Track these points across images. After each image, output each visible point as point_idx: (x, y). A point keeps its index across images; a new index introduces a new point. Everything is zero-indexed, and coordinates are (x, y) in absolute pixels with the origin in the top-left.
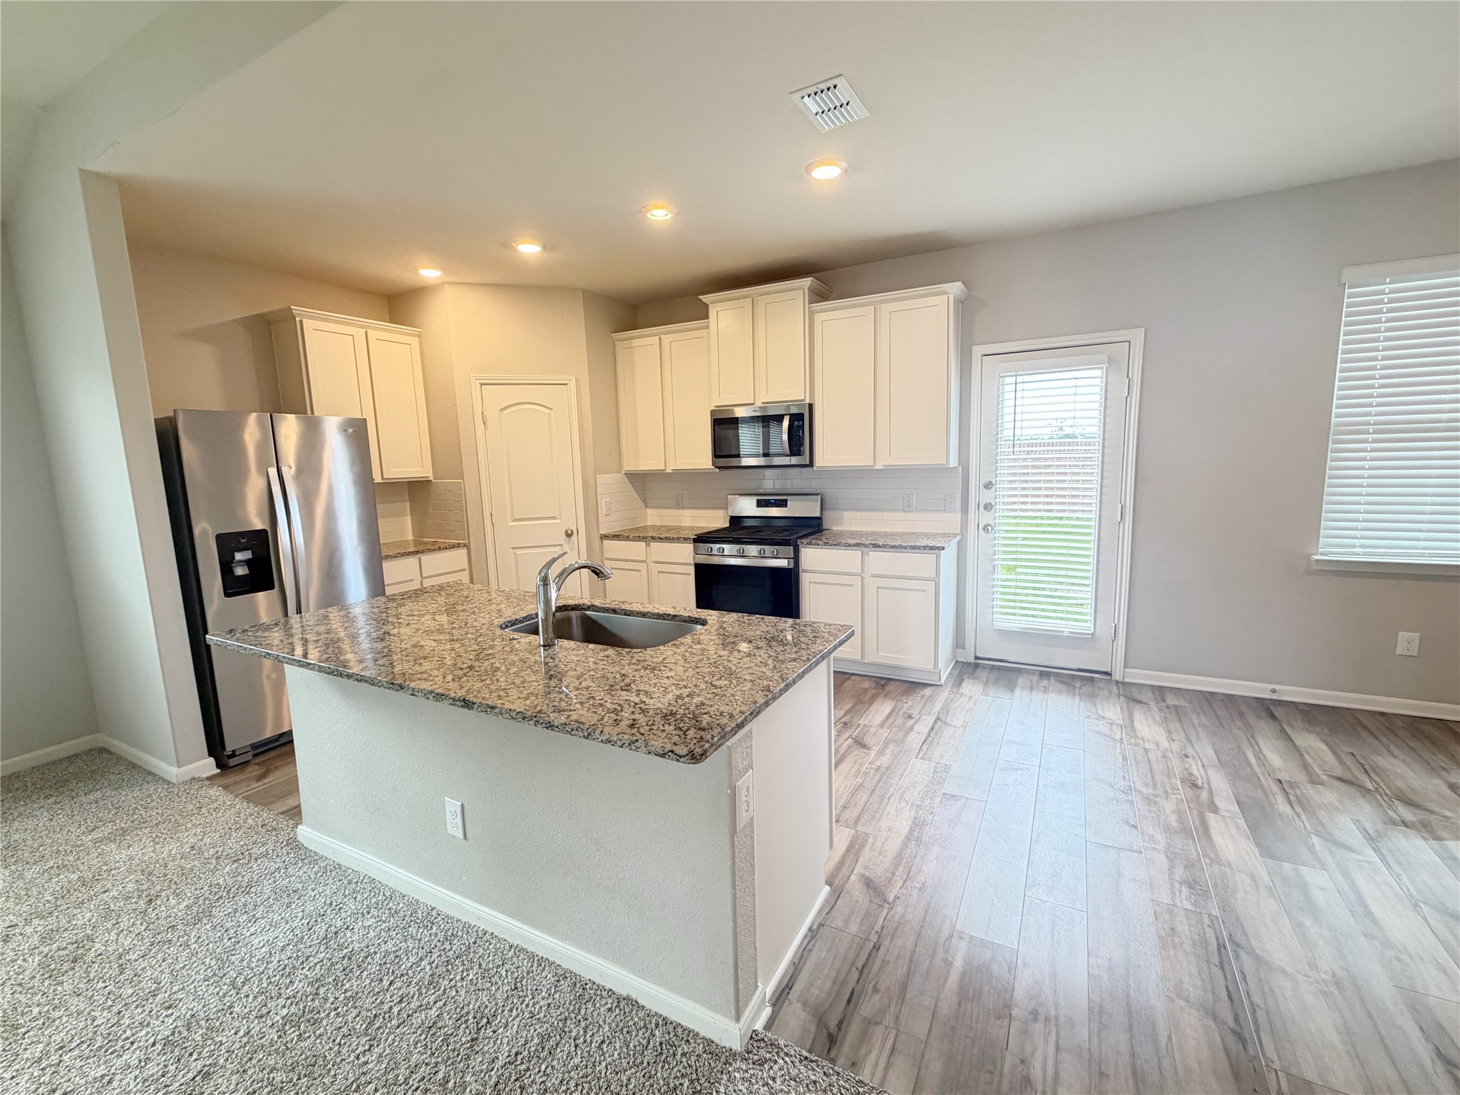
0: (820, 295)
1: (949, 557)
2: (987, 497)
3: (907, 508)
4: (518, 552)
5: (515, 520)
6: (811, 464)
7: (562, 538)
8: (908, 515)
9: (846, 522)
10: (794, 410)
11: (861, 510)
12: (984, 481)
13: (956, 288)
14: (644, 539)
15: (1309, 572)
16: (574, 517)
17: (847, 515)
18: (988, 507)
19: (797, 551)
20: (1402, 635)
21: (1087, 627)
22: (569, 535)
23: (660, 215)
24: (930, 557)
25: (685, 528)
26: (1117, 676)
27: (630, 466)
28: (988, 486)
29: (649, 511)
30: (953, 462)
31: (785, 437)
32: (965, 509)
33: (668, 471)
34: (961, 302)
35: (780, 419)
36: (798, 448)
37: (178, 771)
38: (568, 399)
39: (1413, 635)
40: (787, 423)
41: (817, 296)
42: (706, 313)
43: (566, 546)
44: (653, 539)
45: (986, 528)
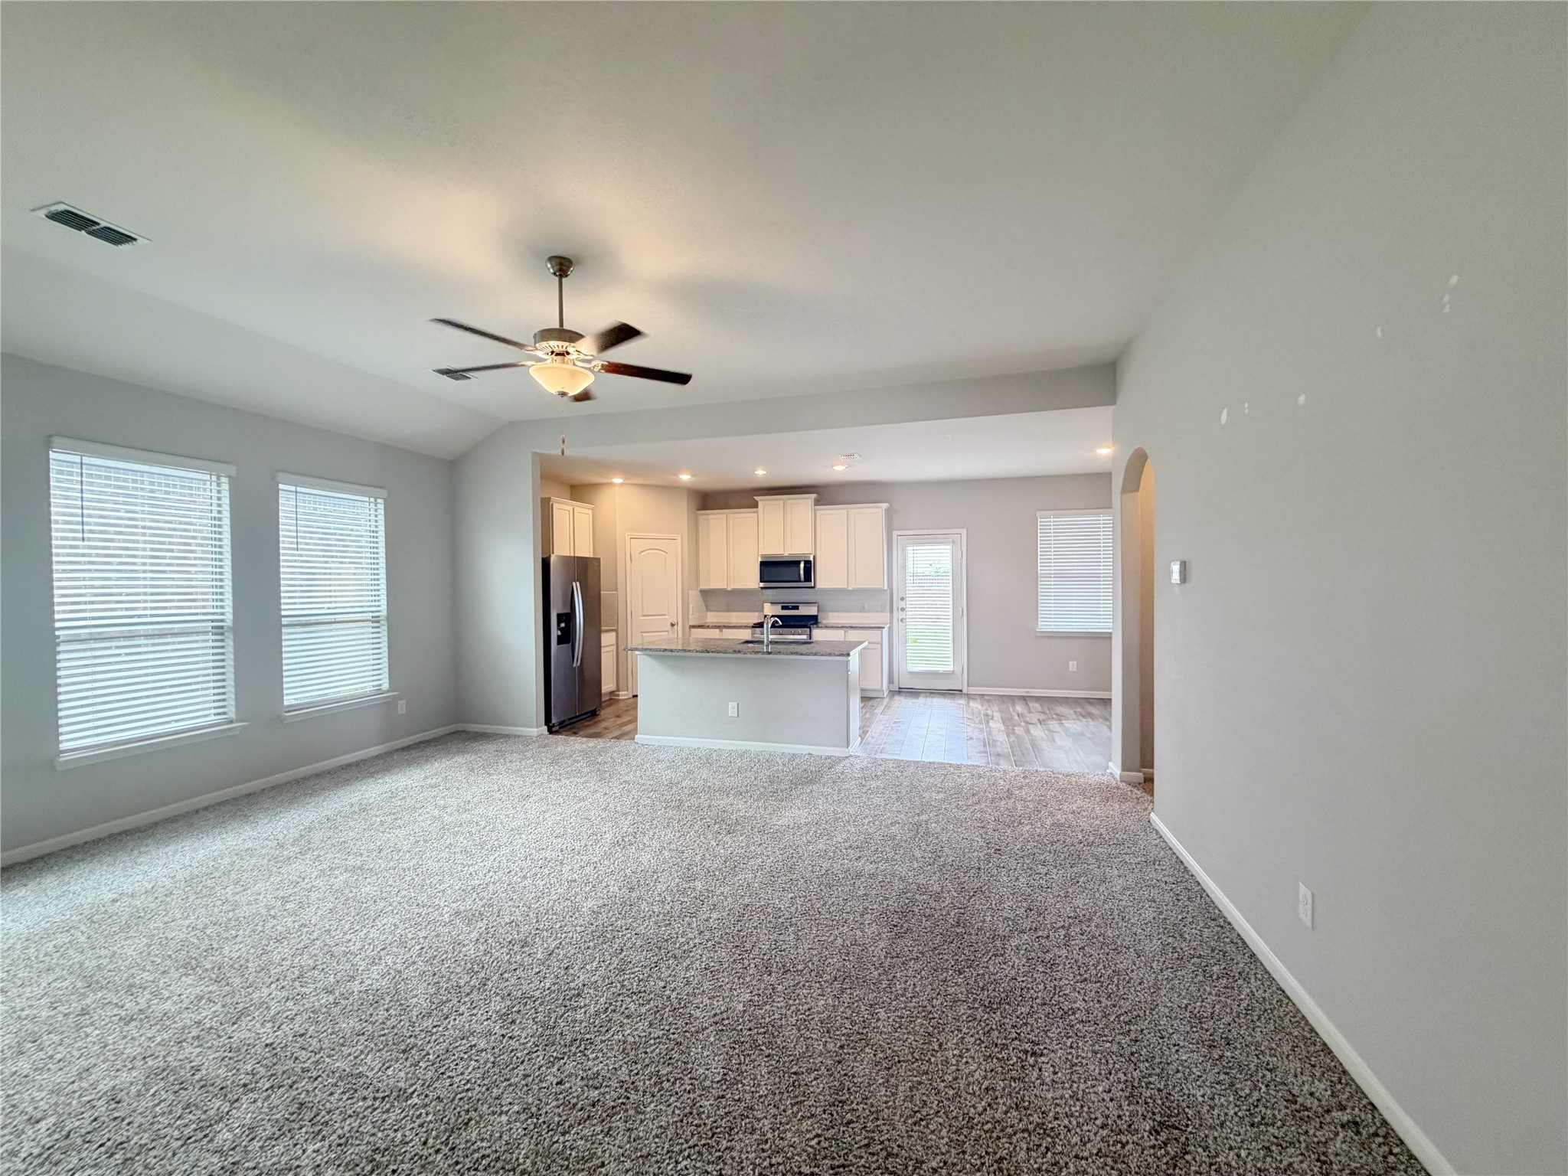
0: (818, 502)
1: (885, 632)
2: (902, 604)
3: (863, 610)
4: (644, 634)
5: (644, 616)
6: (814, 587)
7: (669, 627)
8: (864, 614)
9: (831, 618)
10: (807, 559)
11: (839, 611)
12: (900, 596)
13: (885, 505)
14: (719, 627)
15: (1037, 637)
16: (676, 615)
17: (830, 614)
18: (903, 610)
19: (810, 631)
20: (1071, 663)
21: (950, 668)
22: (673, 625)
23: (760, 472)
24: (878, 632)
26: (965, 691)
27: (703, 587)
28: (902, 599)
29: (709, 613)
30: (886, 588)
31: (802, 572)
32: (891, 611)
33: (729, 589)
34: (887, 510)
35: (799, 563)
36: (808, 578)
37: (536, 730)
38: (676, 547)
39: (1075, 663)
40: (802, 565)
41: (817, 502)
42: (756, 505)
43: (670, 632)
44: (725, 627)
45: (902, 620)
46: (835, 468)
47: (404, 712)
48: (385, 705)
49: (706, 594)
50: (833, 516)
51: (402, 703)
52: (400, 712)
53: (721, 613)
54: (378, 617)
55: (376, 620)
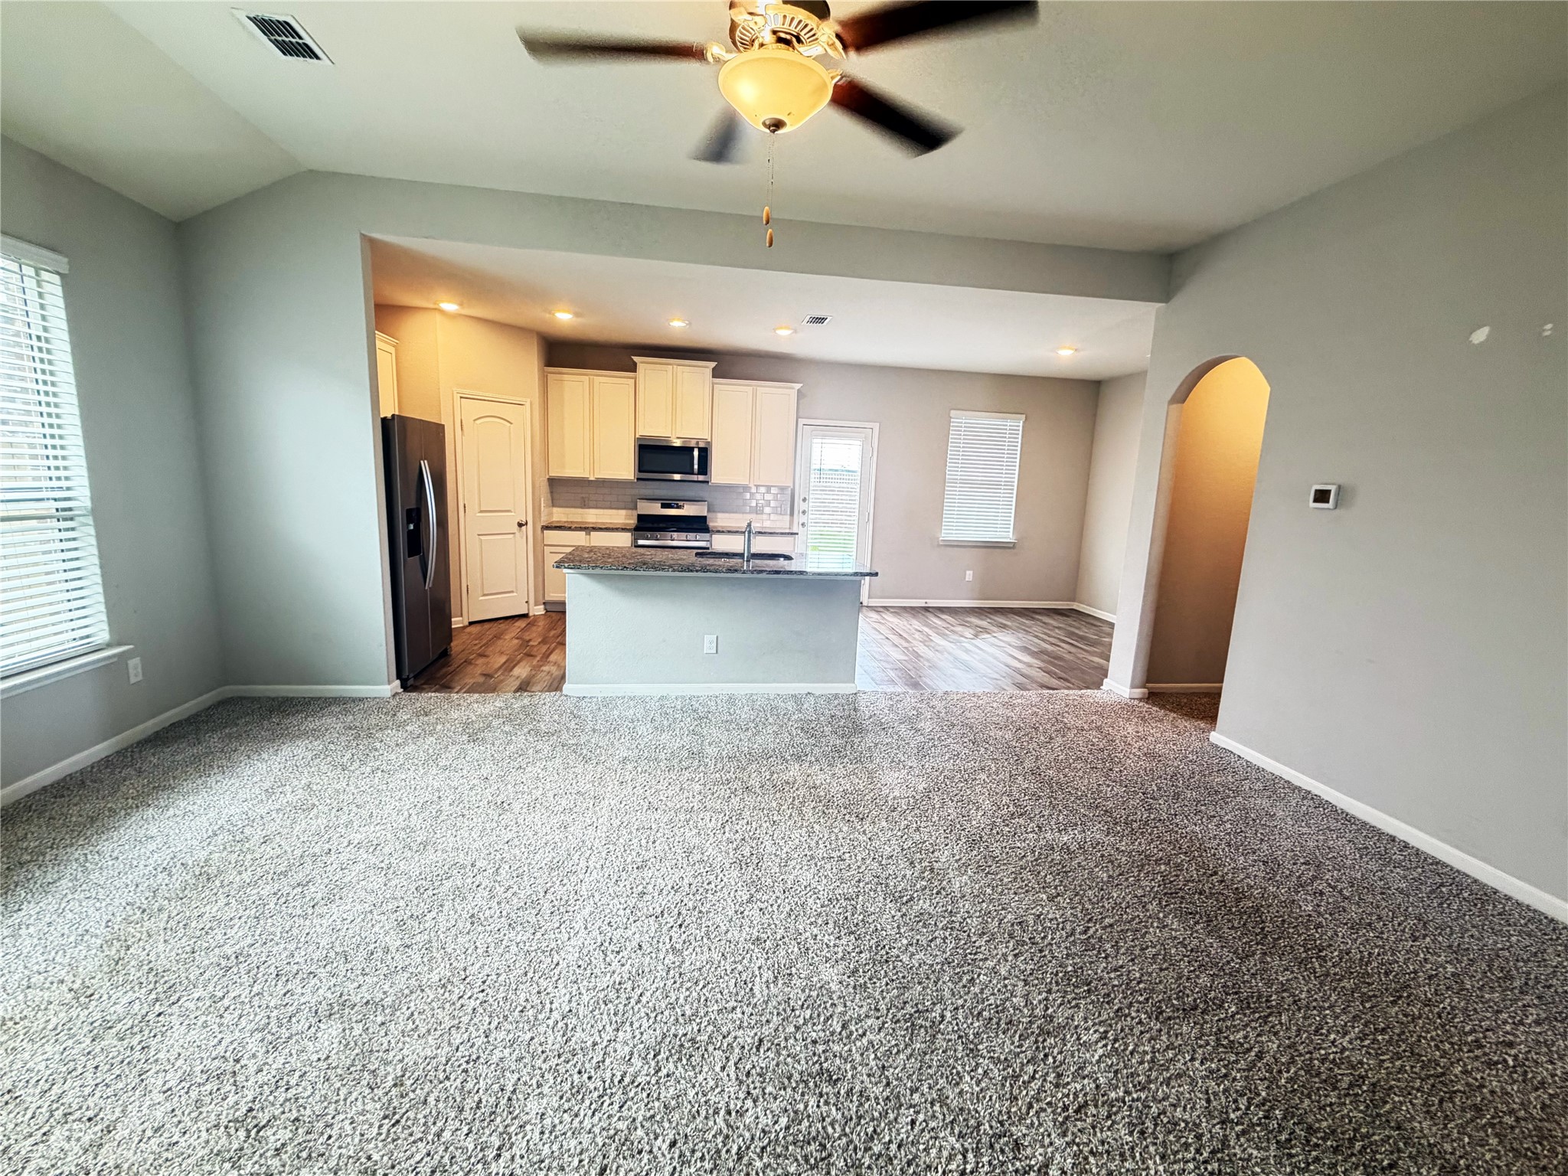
1: (797, 538)
2: (803, 506)
4: (482, 538)
5: (481, 512)
6: (708, 481)
7: (516, 528)
9: (721, 521)
10: (702, 445)
11: (727, 512)
12: (803, 496)
13: (798, 387)
14: (583, 529)
15: (939, 546)
16: (524, 512)
17: (721, 516)
18: (805, 512)
19: (711, 536)
20: (968, 572)
22: (520, 525)
24: (791, 538)
25: (589, 523)
26: (865, 603)
27: (554, 474)
28: (804, 500)
29: (555, 510)
31: (695, 461)
32: (792, 514)
33: (592, 479)
34: (799, 391)
35: (692, 449)
36: (704, 468)
37: (388, 687)
38: (524, 417)
39: (971, 572)
40: (696, 453)
41: (716, 374)
42: (633, 368)
43: (518, 534)
44: (594, 529)
45: (803, 524)
46: (778, 332)
47: (140, 678)
48: (113, 669)
49: (556, 485)
50: (736, 392)
51: (134, 663)
52: (133, 680)
53: (573, 510)
54: (70, 509)
55: (66, 515)
